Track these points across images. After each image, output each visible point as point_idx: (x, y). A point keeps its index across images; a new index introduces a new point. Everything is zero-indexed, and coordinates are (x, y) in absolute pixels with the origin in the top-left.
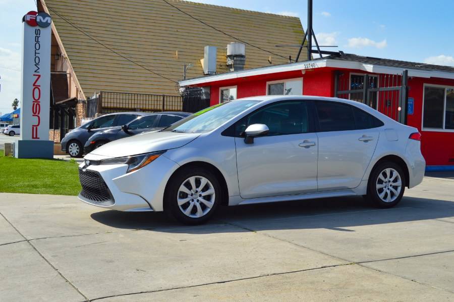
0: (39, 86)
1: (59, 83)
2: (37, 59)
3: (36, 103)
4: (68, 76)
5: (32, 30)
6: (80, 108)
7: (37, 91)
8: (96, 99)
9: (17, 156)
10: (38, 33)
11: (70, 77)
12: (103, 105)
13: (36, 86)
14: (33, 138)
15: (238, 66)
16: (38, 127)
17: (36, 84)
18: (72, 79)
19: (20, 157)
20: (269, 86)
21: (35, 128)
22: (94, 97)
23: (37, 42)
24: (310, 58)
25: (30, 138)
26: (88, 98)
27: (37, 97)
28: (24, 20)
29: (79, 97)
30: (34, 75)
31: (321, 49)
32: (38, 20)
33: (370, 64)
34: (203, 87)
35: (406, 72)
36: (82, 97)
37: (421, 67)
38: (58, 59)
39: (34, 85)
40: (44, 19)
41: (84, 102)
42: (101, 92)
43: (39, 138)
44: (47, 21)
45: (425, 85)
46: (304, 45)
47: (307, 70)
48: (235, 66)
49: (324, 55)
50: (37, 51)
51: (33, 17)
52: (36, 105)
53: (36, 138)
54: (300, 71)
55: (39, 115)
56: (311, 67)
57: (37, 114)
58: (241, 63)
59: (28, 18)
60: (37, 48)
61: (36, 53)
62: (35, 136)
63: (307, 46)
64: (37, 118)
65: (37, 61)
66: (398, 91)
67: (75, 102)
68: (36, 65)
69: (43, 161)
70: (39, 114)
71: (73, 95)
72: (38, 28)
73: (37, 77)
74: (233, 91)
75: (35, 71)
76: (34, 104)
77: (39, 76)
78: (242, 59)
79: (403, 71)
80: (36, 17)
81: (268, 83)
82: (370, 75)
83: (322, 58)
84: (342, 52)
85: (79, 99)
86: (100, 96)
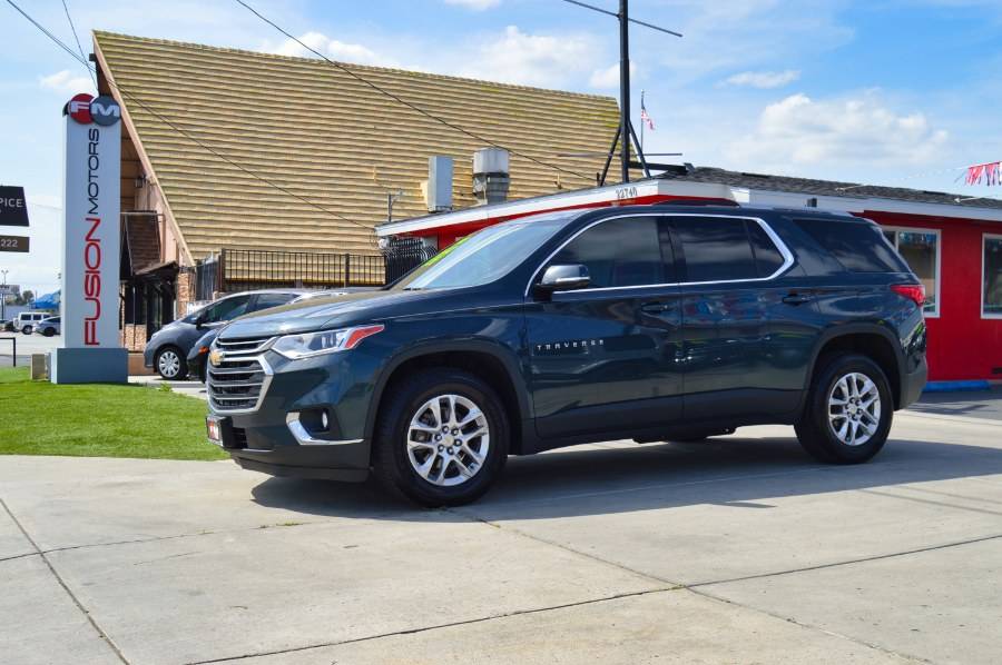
0: (98, 240)
1: (140, 233)
2: (93, 187)
3: (91, 275)
4: (160, 218)
5: (84, 130)
6: (183, 282)
7: (93, 250)
8: (214, 263)
9: (54, 379)
10: (93, 136)
11: (164, 221)
12: (227, 276)
13: (91, 241)
14: (87, 343)
15: (495, 194)
16: (97, 321)
17: (92, 238)
18: (167, 225)
19: (61, 381)
21: (90, 325)
22: (210, 261)
23: (93, 154)
24: (626, 180)
25: (82, 345)
26: (199, 262)
27: (93, 263)
28: (66, 111)
29: (181, 258)
30: (87, 219)
31: (649, 160)
32: (94, 111)
33: (746, 187)
34: (425, 237)
35: (814, 201)
36: (188, 260)
37: (848, 190)
38: (139, 188)
39: (87, 239)
40: (106, 108)
41: (190, 270)
42: (224, 251)
43: (99, 344)
44: (112, 113)
46: (615, 152)
47: (621, 202)
48: (490, 193)
49: (653, 173)
50: (93, 173)
51: (84, 105)
52: (93, 277)
53: (93, 343)
54: (609, 204)
55: (99, 298)
56: (630, 196)
57: (94, 296)
58: (501, 189)
59: (75, 108)
60: (94, 167)
61: (90, 176)
62: (90, 340)
63: (620, 155)
64: (94, 303)
65: (93, 193)
67: (173, 270)
68: (90, 199)
69: (105, 388)
70: (97, 295)
71: (169, 256)
72: (93, 126)
73: (93, 223)
75: (90, 212)
76: (87, 277)
77: (98, 221)
78: (503, 180)
79: (808, 201)
80: (90, 106)
83: (650, 178)
84: (689, 165)
85: (181, 264)
86: (222, 258)
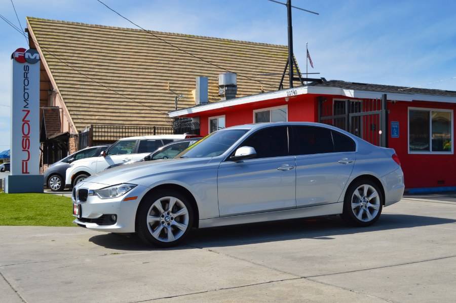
0: (29, 121)
1: (50, 118)
2: (26, 95)
3: (25, 138)
4: (61, 110)
5: (21, 66)
6: (72, 142)
7: (26, 126)
8: (87, 132)
9: (7, 191)
10: (26, 69)
11: (63, 111)
12: (94, 139)
13: (25, 122)
14: (23, 173)
15: (230, 95)
16: (28, 162)
17: (26, 120)
18: (64, 113)
19: (10, 192)
20: (257, 114)
21: (25, 163)
22: (85, 131)
23: (26, 78)
24: (292, 87)
25: (20, 173)
26: (80, 132)
27: (26, 133)
28: (12, 57)
29: (71, 130)
30: (23, 111)
32: (27, 57)
33: (352, 89)
34: (193, 117)
35: (385, 96)
36: (74, 131)
37: (404, 90)
38: (51, 95)
39: (23, 120)
40: (32, 56)
41: (76, 135)
42: (92, 126)
43: (29, 173)
44: (36, 57)
45: (410, 108)
46: (286, 73)
47: (290, 97)
48: (228, 95)
49: (305, 83)
50: (26, 87)
51: (22, 54)
52: (26, 139)
53: (26, 172)
54: (283, 99)
55: (29, 150)
56: (293, 95)
57: (27, 149)
58: (233, 93)
59: (17, 55)
60: (26, 85)
61: (24, 89)
62: (25, 171)
63: (288, 74)
64: (27, 153)
65: (26, 97)
66: (378, 115)
67: (67, 136)
68: (25, 101)
69: (32, 195)
70: (28, 148)
71: (65, 130)
72: (26, 64)
73: (26, 112)
74: (221, 121)
75: (25, 107)
76: (23, 139)
77: (29, 111)
78: (234, 88)
79: (383, 96)
80: (24, 54)
81: (255, 111)
82: (351, 100)
83: (304, 85)
84: (323, 79)
85: (71, 133)
86: (91, 129)
